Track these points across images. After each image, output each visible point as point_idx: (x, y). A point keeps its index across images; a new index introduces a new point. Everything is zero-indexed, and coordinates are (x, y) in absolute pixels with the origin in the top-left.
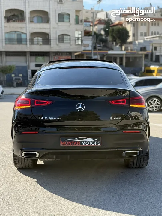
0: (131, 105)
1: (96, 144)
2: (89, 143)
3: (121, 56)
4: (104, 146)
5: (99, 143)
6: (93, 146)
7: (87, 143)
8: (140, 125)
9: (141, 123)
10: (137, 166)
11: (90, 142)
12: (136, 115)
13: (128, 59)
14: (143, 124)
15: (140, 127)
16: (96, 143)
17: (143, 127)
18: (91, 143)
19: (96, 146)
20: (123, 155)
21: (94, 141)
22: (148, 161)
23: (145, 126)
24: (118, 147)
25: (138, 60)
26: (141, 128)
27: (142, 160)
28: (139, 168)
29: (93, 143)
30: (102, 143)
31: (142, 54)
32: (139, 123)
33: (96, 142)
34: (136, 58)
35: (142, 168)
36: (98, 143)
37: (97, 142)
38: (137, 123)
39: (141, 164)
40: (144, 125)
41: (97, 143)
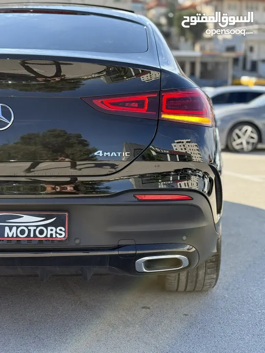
0: (165, 116)
1: (51, 235)
2: (29, 231)
3: (193, 60)
4: (77, 241)
5: (59, 233)
6: (41, 241)
7: (22, 232)
8: (193, 177)
9: (195, 172)
10: (188, 289)
11: (32, 229)
12: (183, 147)
13: (204, 65)
14: (201, 174)
15: (193, 183)
16: (51, 232)
17: (201, 185)
18: (35, 231)
19: (51, 240)
20: (138, 269)
21: (46, 226)
22: (217, 276)
23: (207, 181)
24: (122, 243)
25: (221, 67)
26: (195, 187)
27: (201, 273)
28: (194, 291)
29: (41, 232)
30: (69, 233)
31: (228, 58)
32: (190, 169)
33: (49, 228)
34: (217, 64)
35: (201, 291)
36: (56, 232)
37: (54, 228)
38: (186, 169)
39: (198, 285)
40: (203, 177)
41: (53, 232)
